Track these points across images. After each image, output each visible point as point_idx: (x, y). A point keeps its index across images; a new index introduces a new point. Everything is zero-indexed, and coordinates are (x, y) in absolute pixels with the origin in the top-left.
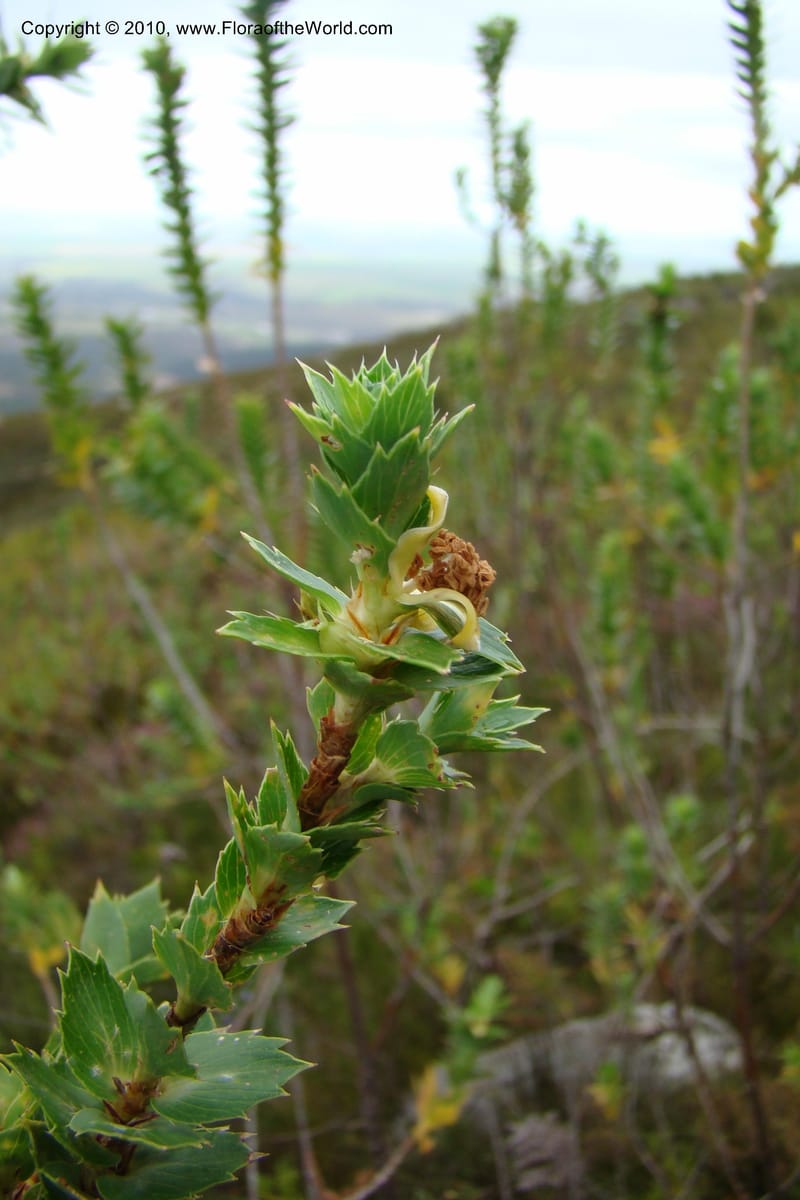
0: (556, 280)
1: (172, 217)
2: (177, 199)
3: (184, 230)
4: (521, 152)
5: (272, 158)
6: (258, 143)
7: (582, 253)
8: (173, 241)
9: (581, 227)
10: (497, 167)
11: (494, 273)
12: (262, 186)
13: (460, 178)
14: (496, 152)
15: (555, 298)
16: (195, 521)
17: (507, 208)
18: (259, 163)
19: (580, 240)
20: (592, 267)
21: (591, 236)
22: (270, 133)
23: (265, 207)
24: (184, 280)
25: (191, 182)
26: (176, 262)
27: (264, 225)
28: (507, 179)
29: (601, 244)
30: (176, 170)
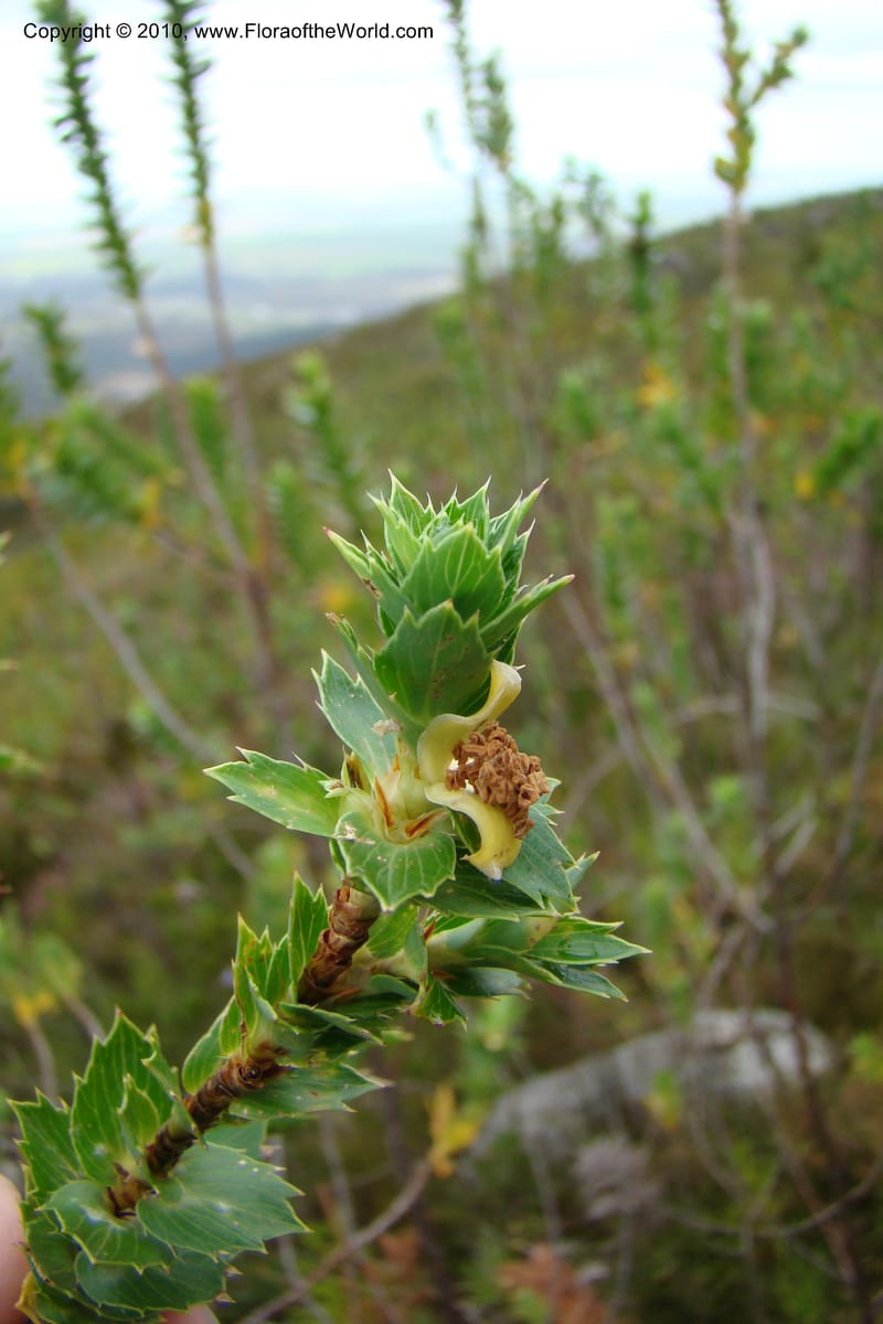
0: (547, 224)
1: (89, 186)
2: (94, 166)
3: (104, 200)
4: (495, 85)
5: (191, 111)
6: (174, 95)
7: (574, 194)
8: (93, 213)
9: (570, 164)
10: (471, 105)
11: (479, 224)
12: (183, 141)
13: (431, 120)
14: (467, 87)
15: (547, 246)
16: (135, 517)
17: (487, 150)
18: (177, 117)
19: (571, 179)
20: (586, 208)
21: (583, 175)
22: (186, 83)
23: (190, 165)
24: (110, 255)
25: (106, 146)
26: (99, 236)
27: (191, 185)
28: (483, 116)
29: (593, 182)
30: (88, 134)
